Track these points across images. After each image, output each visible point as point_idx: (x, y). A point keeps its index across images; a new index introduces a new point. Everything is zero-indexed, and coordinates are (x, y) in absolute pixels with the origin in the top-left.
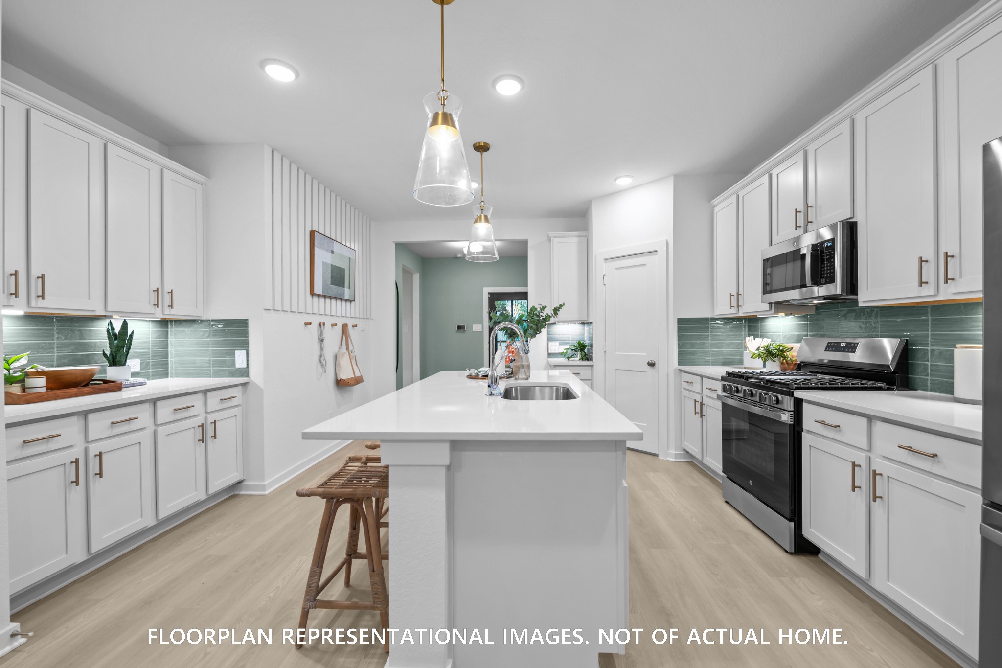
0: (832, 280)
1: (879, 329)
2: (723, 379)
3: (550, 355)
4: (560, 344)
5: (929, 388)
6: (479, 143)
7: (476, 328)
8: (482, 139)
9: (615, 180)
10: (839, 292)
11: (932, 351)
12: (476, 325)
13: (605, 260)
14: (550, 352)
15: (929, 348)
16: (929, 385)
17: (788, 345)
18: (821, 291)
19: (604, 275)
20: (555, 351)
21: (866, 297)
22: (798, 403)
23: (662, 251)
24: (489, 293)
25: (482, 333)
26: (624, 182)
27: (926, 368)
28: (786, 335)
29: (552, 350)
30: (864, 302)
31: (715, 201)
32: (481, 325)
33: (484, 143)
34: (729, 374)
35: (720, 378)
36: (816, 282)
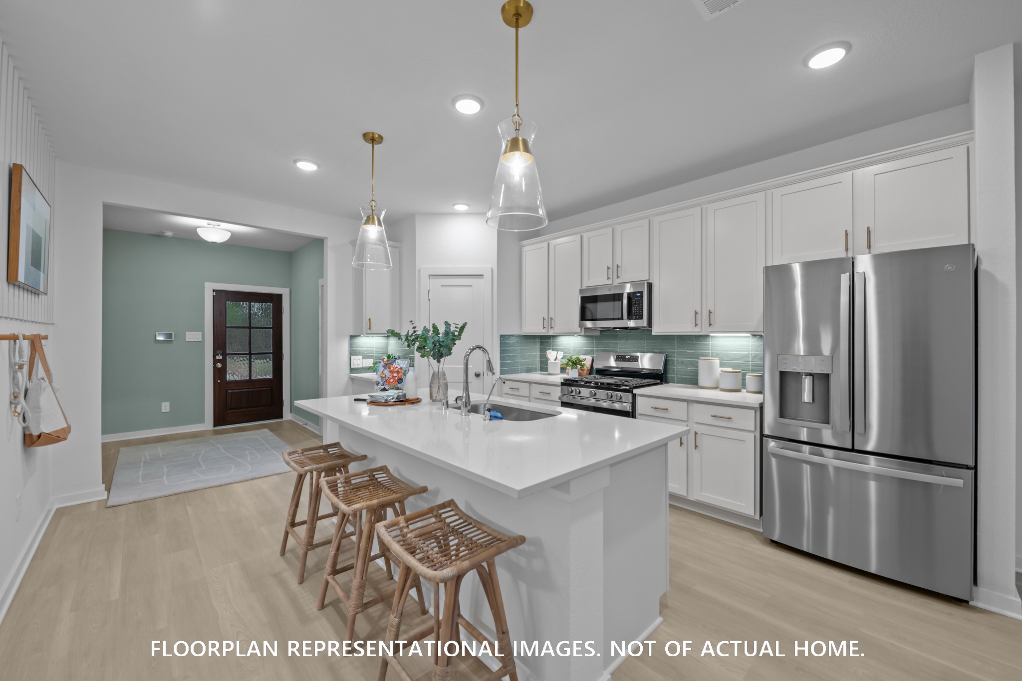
0: (641, 317)
1: (646, 347)
2: (562, 384)
3: (352, 370)
4: (364, 358)
5: (676, 382)
6: (373, 133)
7: (192, 336)
8: (377, 130)
9: (454, 205)
10: (645, 325)
11: (677, 361)
12: (192, 333)
13: (430, 276)
14: (352, 367)
15: (676, 359)
16: (676, 379)
17: (582, 357)
18: (632, 324)
19: (429, 291)
20: (358, 365)
21: (656, 330)
22: (634, 396)
23: (488, 276)
24: (214, 291)
25: (201, 344)
26: (461, 208)
27: (674, 371)
28: (575, 350)
29: (354, 365)
30: (656, 332)
31: (525, 242)
32: (200, 333)
33: (379, 135)
34: (566, 380)
35: (560, 384)
36: (630, 316)
